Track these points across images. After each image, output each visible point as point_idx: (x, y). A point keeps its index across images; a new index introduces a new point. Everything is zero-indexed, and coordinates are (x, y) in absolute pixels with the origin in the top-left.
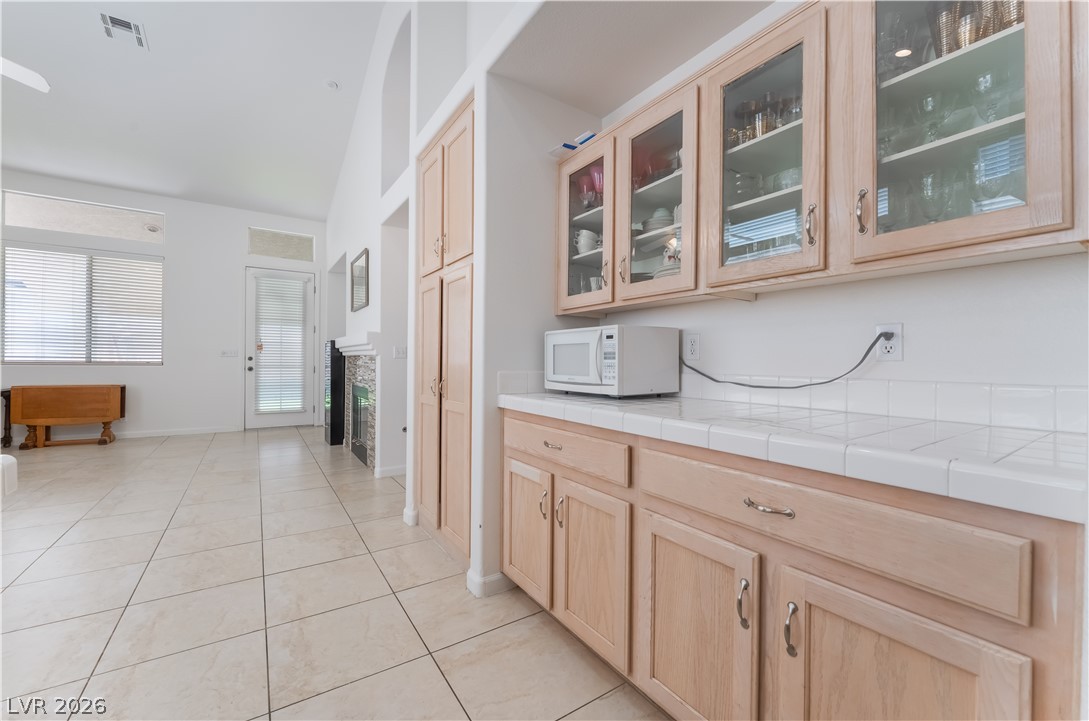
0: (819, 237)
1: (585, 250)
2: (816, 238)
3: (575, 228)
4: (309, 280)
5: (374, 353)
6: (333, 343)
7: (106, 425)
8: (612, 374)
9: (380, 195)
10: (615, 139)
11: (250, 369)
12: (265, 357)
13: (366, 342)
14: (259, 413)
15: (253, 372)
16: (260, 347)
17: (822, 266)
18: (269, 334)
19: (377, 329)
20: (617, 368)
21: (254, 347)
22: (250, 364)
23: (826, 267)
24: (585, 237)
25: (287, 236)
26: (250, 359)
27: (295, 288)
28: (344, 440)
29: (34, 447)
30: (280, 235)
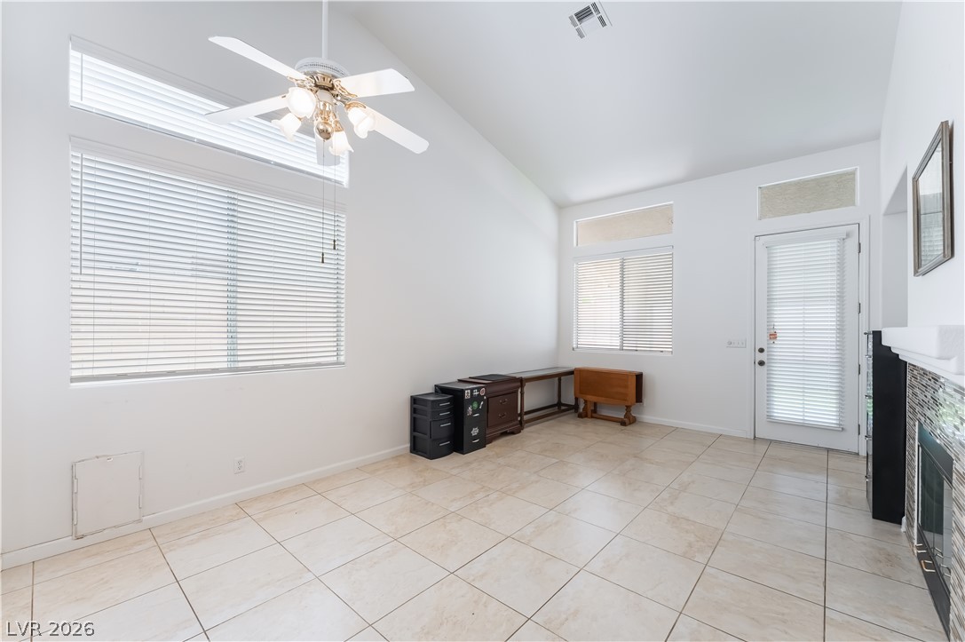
6: (877, 336)
7: (628, 408)
11: (762, 363)
12: (780, 350)
14: (773, 422)
15: (765, 367)
16: (773, 336)
18: (785, 318)
21: (766, 336)
22: (760, 357)
26: (761, 350)
27: (826, 250)
28: (904, 519)
29: (586, 416)
30: (790, 184)
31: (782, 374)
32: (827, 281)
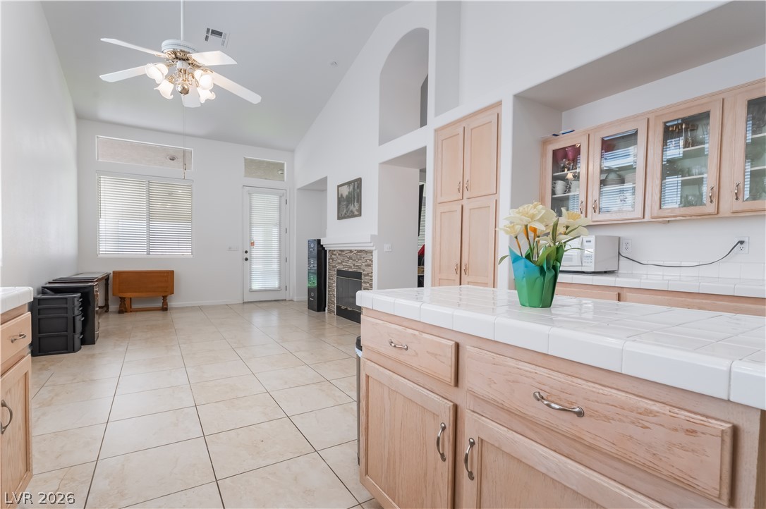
0: (715, 200)
1: (559, 194)
2: (714, 200)
3: (555, 179)
4: (283, 195)
5: (374, 248)
6: (319, 241)
7: (165, 298)
8: (589, 261)
9: (378, 143)
10: (589, 135)
11: (246, 259)
12: (255, 251)
13: (369, 241)
14: (251, 291)
15: (248, 261)
16: (252, 244)
17: (716, 212)
18: (258, 234)
19: (376, 233)
20: (593, 258)
21: (249, 244)
22: (246, 256)
23: (718, 213)
24: (560, 185)
25: (260, 161)
26: (246, 252)
27: (273, 201)
28: (327, 308)
29: (126, 312)
30: (263, 162)
31: (257, 265)
32: (274, 216)
